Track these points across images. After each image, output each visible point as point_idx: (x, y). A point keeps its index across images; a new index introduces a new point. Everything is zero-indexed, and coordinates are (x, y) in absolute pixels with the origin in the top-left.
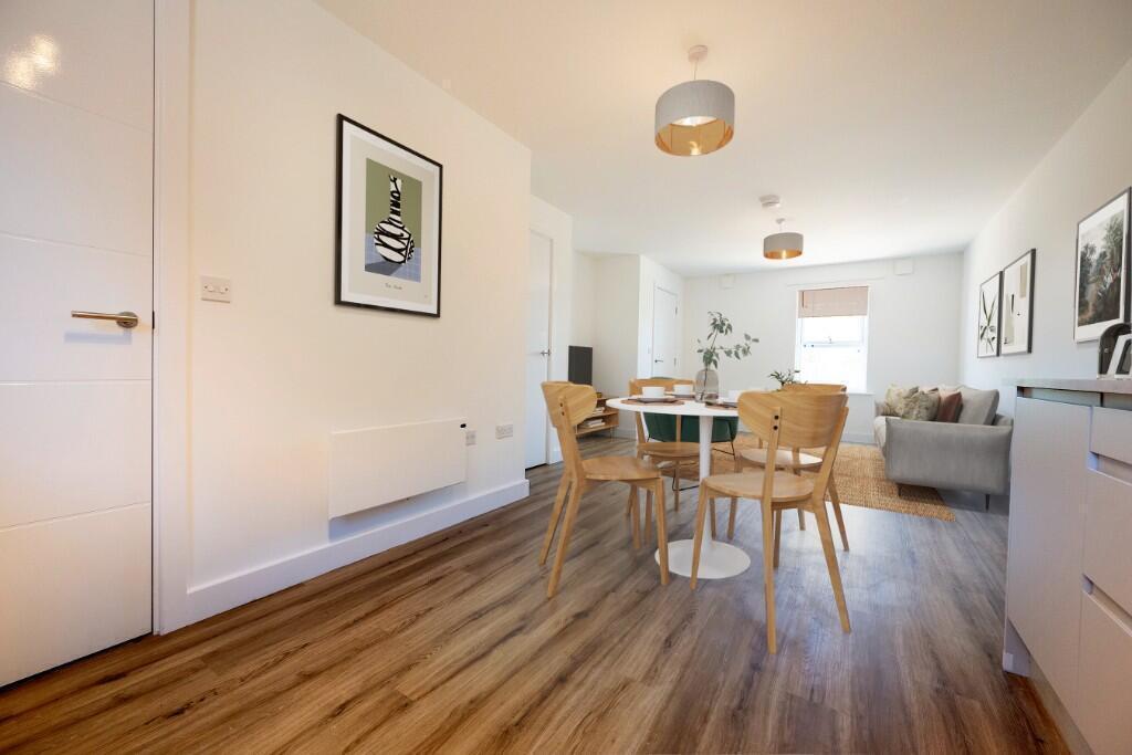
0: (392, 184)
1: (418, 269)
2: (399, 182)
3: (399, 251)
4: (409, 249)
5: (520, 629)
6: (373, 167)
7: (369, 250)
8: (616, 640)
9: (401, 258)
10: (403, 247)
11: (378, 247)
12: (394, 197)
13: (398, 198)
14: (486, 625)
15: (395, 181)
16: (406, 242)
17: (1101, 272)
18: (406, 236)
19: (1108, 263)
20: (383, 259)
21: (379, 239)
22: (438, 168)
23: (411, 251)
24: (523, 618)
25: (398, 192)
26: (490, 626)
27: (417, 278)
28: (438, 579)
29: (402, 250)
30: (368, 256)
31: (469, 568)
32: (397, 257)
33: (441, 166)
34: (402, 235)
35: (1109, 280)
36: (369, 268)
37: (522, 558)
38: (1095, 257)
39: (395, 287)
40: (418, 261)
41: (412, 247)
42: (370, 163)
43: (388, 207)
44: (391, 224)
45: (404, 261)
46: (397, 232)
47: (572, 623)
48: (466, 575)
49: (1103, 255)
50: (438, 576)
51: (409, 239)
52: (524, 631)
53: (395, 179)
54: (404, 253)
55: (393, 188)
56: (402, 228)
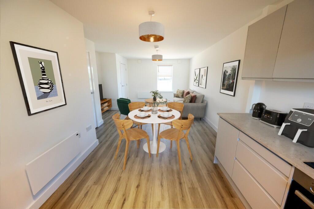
0: (41, 65)
1: (56, 92)
2: (43, 63)
3: (48, 88)
4: (52, 86)
5: (125, 200)
6: (31, 60)
7: (37, 91)
8: (150, 191)
9: (49, 90)
10: (50, 86)
11: (40, 90)
12: (42, 69)
13: (44, 69)
14: (114, 204)
15: (41, 63)
16: (50, 84)
17: (229, 79)
18: (50, 82)
19: (231, 77)
20: (43, 93)
21: (40, 87)
22: (56, 54)
23: (53, 87)
24: (124, 195)
25: (43, 67)
26: (116, 203)
27: (56, 95)
28: (87, 193)
29: (49, 87)
30: (37, 94)
31: (95, 183)
32: (48, 91)
33: (57, 53)
34: (48, 82)
35: (231, 81)
36: (39, 98)
37: (110, 171)
38: (228, 74)
39: (50, 101)
40: (56, 89)
41: (52, 85)
42: (30, 59)
43: (41, 74)
44: (43, 79)
45: (51, 91)
46: (46, 82)
47: (137, 190)
48: (96, 186)
49: (230, 75)
50: (86, 191)
51: (51, 83)
52: (126, 200)
53: (41, 62)
54: (50, 88)
55: (41, 66)
56: (48, 80)
